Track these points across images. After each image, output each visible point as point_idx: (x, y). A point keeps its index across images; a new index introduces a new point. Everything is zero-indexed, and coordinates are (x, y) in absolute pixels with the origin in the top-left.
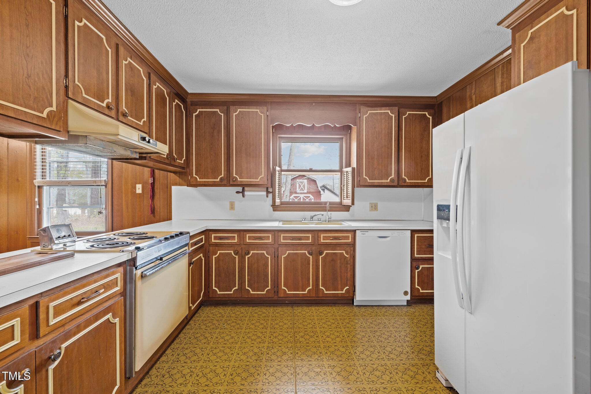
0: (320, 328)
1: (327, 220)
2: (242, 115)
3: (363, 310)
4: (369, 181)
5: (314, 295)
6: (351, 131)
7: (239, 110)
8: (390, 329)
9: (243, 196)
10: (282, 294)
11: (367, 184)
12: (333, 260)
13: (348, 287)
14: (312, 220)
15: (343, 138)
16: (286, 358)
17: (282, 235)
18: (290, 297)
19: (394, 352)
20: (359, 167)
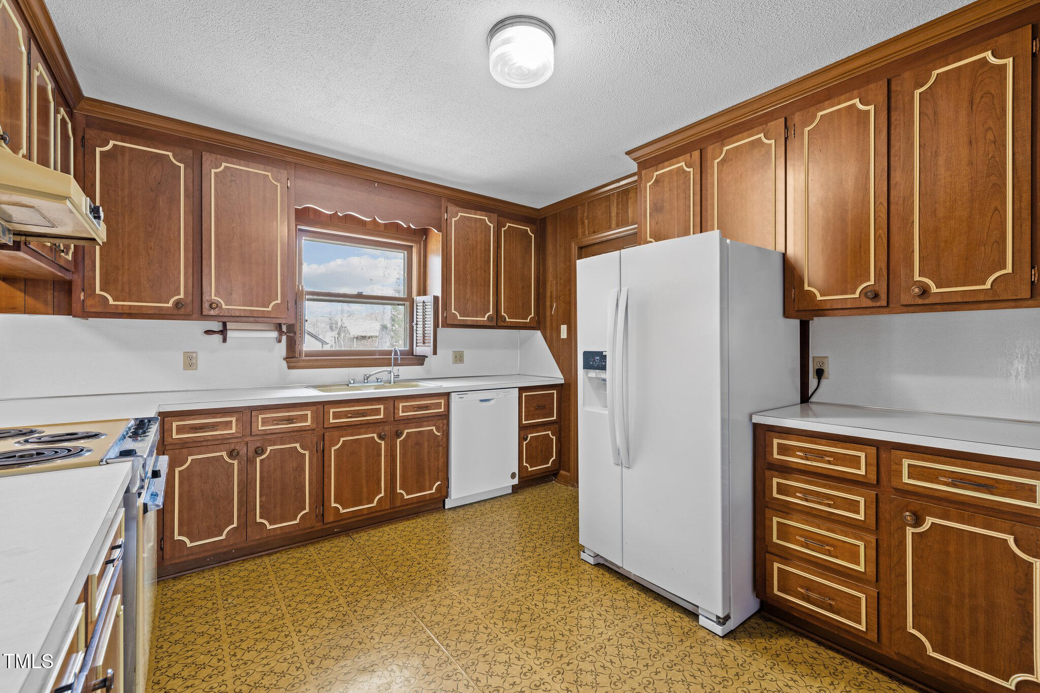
0: (416, 552)
1: (392, 381)
2: (232, 175)
3: (461, 512)
4: (459, 318)
5: (388, 507)
6: (426, 238)
7: (224, 164)
8: (509, 526)
9: (225, 340)
10: (332, 516)
11: (457, 323)
12: (418, 444)
13: (439, 483)
14: (366, 381)
15: (411, 247)
16: (389, 607)
17: (332, 411)
18: (346, 519)
19: (527, 549)
20: (445, 296)
